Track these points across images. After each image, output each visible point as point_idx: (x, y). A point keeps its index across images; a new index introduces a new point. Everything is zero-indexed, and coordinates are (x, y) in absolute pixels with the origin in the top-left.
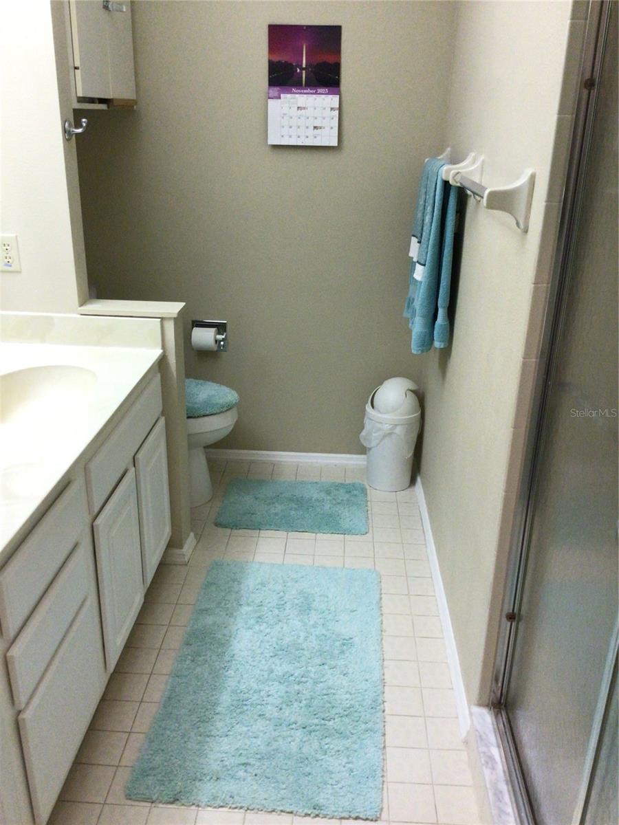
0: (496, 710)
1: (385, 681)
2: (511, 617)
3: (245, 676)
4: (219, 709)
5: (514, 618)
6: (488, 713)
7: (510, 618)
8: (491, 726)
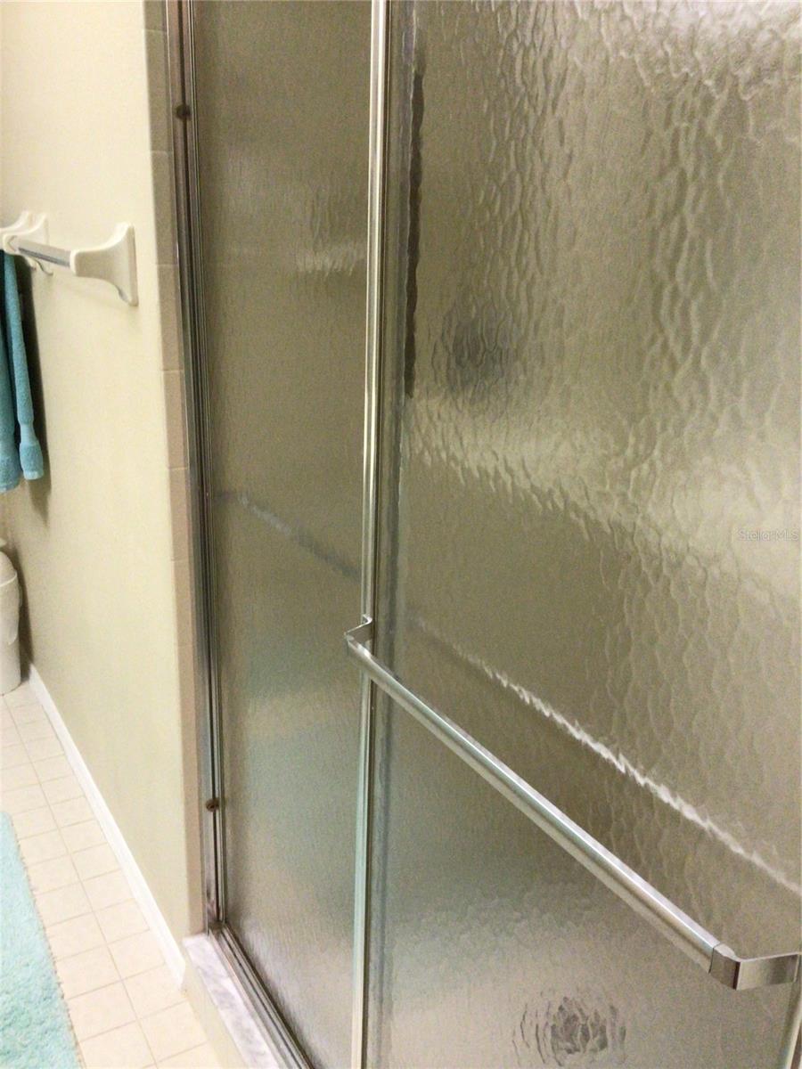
0: (216, 932)
1: (54, 955)
2: (213, 805)
5: (218, 806)
6: (208, 940)
7: (212, 807)
8: (215, 955)
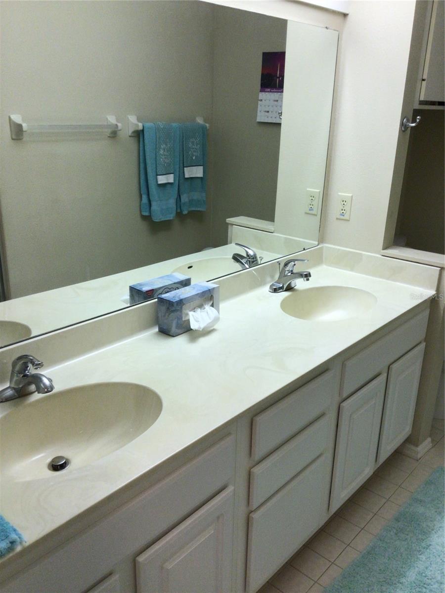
3: (434, 566)
4: (403, 580)
